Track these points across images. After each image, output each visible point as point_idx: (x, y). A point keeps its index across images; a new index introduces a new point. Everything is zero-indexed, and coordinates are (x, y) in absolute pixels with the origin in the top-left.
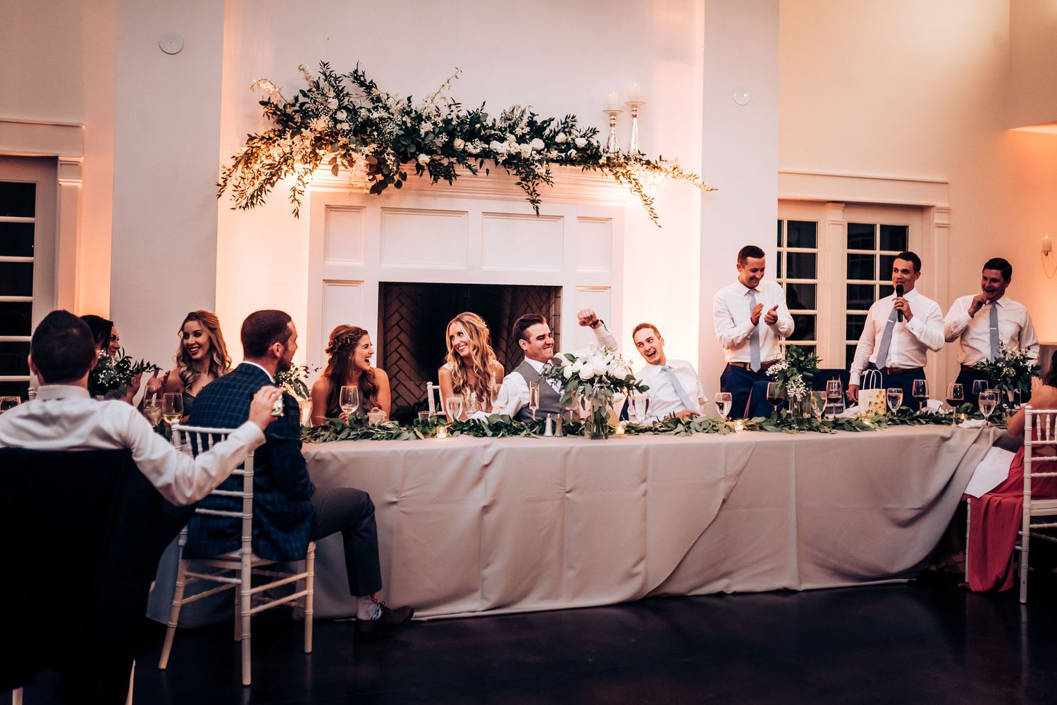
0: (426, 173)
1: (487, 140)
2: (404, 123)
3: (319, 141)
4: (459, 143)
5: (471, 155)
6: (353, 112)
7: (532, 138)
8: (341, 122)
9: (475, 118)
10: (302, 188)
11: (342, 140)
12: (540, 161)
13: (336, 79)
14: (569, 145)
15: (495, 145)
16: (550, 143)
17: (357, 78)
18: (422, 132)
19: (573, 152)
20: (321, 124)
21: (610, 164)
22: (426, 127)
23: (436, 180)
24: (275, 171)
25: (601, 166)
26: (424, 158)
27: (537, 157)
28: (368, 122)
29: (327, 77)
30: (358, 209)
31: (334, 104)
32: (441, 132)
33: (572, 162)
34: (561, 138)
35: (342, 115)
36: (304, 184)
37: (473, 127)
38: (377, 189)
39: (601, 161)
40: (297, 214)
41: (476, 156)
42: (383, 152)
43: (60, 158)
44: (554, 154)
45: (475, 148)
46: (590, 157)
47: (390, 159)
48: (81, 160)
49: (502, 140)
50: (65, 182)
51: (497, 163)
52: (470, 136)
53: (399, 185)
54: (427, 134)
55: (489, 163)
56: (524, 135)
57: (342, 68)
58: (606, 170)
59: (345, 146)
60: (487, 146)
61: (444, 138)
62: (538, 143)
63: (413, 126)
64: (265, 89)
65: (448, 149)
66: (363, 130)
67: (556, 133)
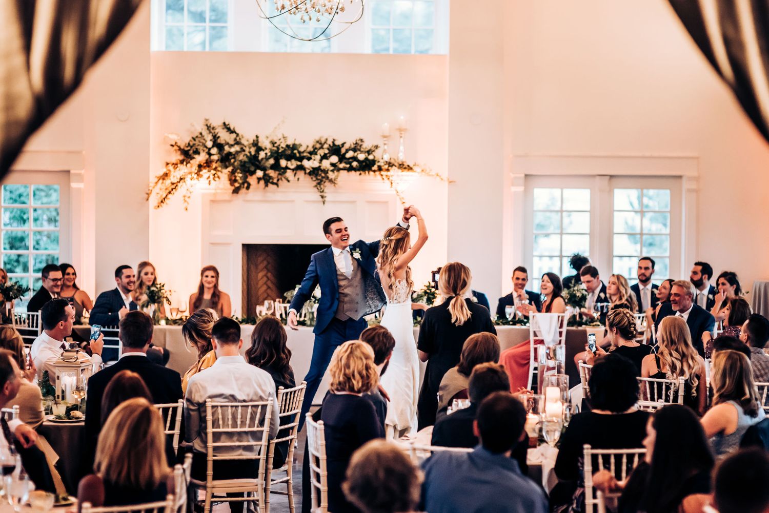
0: (262, 182)
1: (301, 159)
2: (250, 152)
3: (200, 166)
4: (283, 163)
5: (289, 169)
6: (220, 147)
7: (330, 156)
8: (213, 155)
9: (294, 147)
10: (188, 195)
11: (214, 165)
12: (332, 171)
13: (213, 128)
14: (355, 159)
15: (306, 163)
16: (342, 158)
17: (226, 127)
18: (260, 158)
19: (355, 164)
20: (201, 158)
21: (380, 169)
22: (262, 155)
23: (267, 186)
24: (175, 186)
25: (374, 171)
26: (260, 173)
27: (332, 168)
28: (230, 154)
29: (208, 127)
30: (229, 201)
31: (209, 144)
32: (269, 158)
33: (355, 169)
34: (350, 154)
35: (214, 151)
36: (191, 193)
37: (291, 153)
38: (236, 191)
39: (373, 168)
40: (187, 209)
41: (293, 170)
42: (236, 171)
43: (72, 172)
44: (342, 166)
45: (292, 165)
46: (367, 166)
47: (239, 176)
48: (83, 172)
49: (309, 159)
50: (74, 185)
51: (305, 173)
52: (289, 158)
53: (248, 188)
54: (262, 159)
55: (301, 174)
56: (325, 154)
57: (216, 122)
58: (377, 173)
59: (215, 169)
60: (299, 163)
61: (272, 161)
62: (334, 159)
63: (255, 155)
64: (174, 138)
65: (276, 167)
66: (226, 159)
67: (347, 151)
